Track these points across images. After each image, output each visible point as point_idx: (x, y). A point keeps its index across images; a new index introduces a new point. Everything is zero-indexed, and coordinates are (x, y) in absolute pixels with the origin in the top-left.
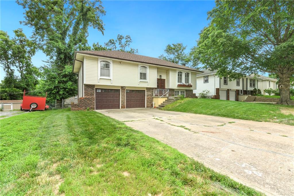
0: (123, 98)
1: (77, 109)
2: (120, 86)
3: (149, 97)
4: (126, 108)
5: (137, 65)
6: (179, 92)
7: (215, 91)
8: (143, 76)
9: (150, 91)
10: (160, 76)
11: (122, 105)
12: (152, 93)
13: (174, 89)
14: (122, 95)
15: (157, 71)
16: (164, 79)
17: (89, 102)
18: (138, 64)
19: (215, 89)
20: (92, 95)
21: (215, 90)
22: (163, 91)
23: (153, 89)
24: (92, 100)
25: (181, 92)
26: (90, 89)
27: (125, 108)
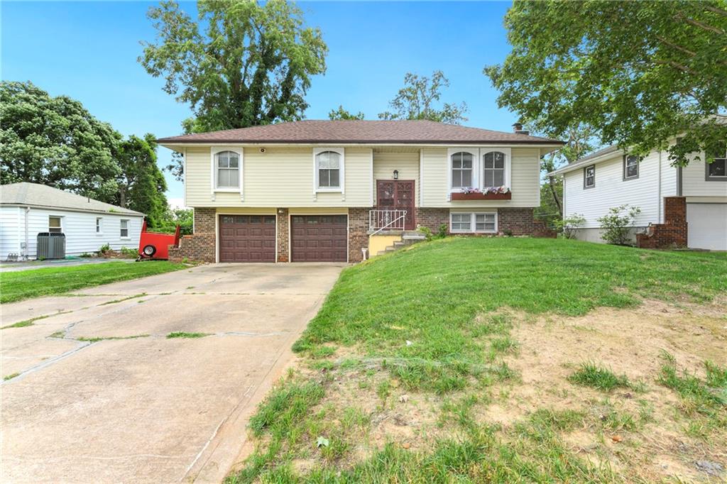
0: (282, 236)
1: (179, 259)
2: (274, 208)
3: (355, 233)
4: (292, 261)
5: (310, 151)
6: (469, 216)
7: (662, 207)
8: (329, 178)
9: (361, 217)
10: (396, 172)
11: (279, 252)
12: (367, 221)
13: (449, 208)
14: (278, 228)
15: (373, 157)
16: (412, 179)
17: (203, 246)
18: (312, 148)
19: (662, 201)
20: (211, 229)
21: (662, 204)
22: (387, 215)
23: (365, 210)
24: (209, 242)
25: (478, 216)
26: (205, 217)
27: (287, 261)
